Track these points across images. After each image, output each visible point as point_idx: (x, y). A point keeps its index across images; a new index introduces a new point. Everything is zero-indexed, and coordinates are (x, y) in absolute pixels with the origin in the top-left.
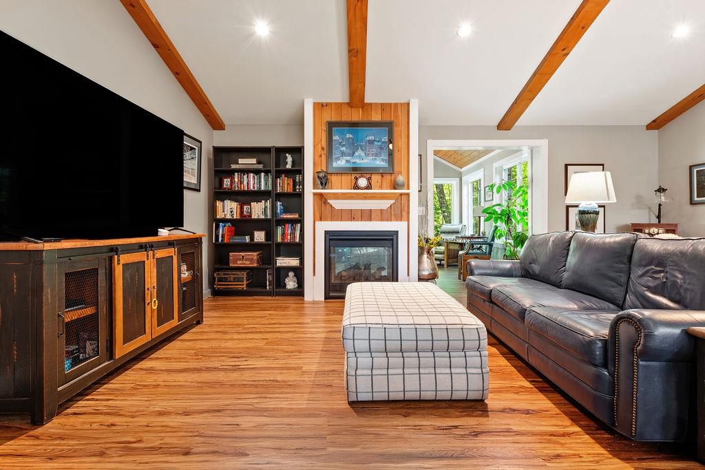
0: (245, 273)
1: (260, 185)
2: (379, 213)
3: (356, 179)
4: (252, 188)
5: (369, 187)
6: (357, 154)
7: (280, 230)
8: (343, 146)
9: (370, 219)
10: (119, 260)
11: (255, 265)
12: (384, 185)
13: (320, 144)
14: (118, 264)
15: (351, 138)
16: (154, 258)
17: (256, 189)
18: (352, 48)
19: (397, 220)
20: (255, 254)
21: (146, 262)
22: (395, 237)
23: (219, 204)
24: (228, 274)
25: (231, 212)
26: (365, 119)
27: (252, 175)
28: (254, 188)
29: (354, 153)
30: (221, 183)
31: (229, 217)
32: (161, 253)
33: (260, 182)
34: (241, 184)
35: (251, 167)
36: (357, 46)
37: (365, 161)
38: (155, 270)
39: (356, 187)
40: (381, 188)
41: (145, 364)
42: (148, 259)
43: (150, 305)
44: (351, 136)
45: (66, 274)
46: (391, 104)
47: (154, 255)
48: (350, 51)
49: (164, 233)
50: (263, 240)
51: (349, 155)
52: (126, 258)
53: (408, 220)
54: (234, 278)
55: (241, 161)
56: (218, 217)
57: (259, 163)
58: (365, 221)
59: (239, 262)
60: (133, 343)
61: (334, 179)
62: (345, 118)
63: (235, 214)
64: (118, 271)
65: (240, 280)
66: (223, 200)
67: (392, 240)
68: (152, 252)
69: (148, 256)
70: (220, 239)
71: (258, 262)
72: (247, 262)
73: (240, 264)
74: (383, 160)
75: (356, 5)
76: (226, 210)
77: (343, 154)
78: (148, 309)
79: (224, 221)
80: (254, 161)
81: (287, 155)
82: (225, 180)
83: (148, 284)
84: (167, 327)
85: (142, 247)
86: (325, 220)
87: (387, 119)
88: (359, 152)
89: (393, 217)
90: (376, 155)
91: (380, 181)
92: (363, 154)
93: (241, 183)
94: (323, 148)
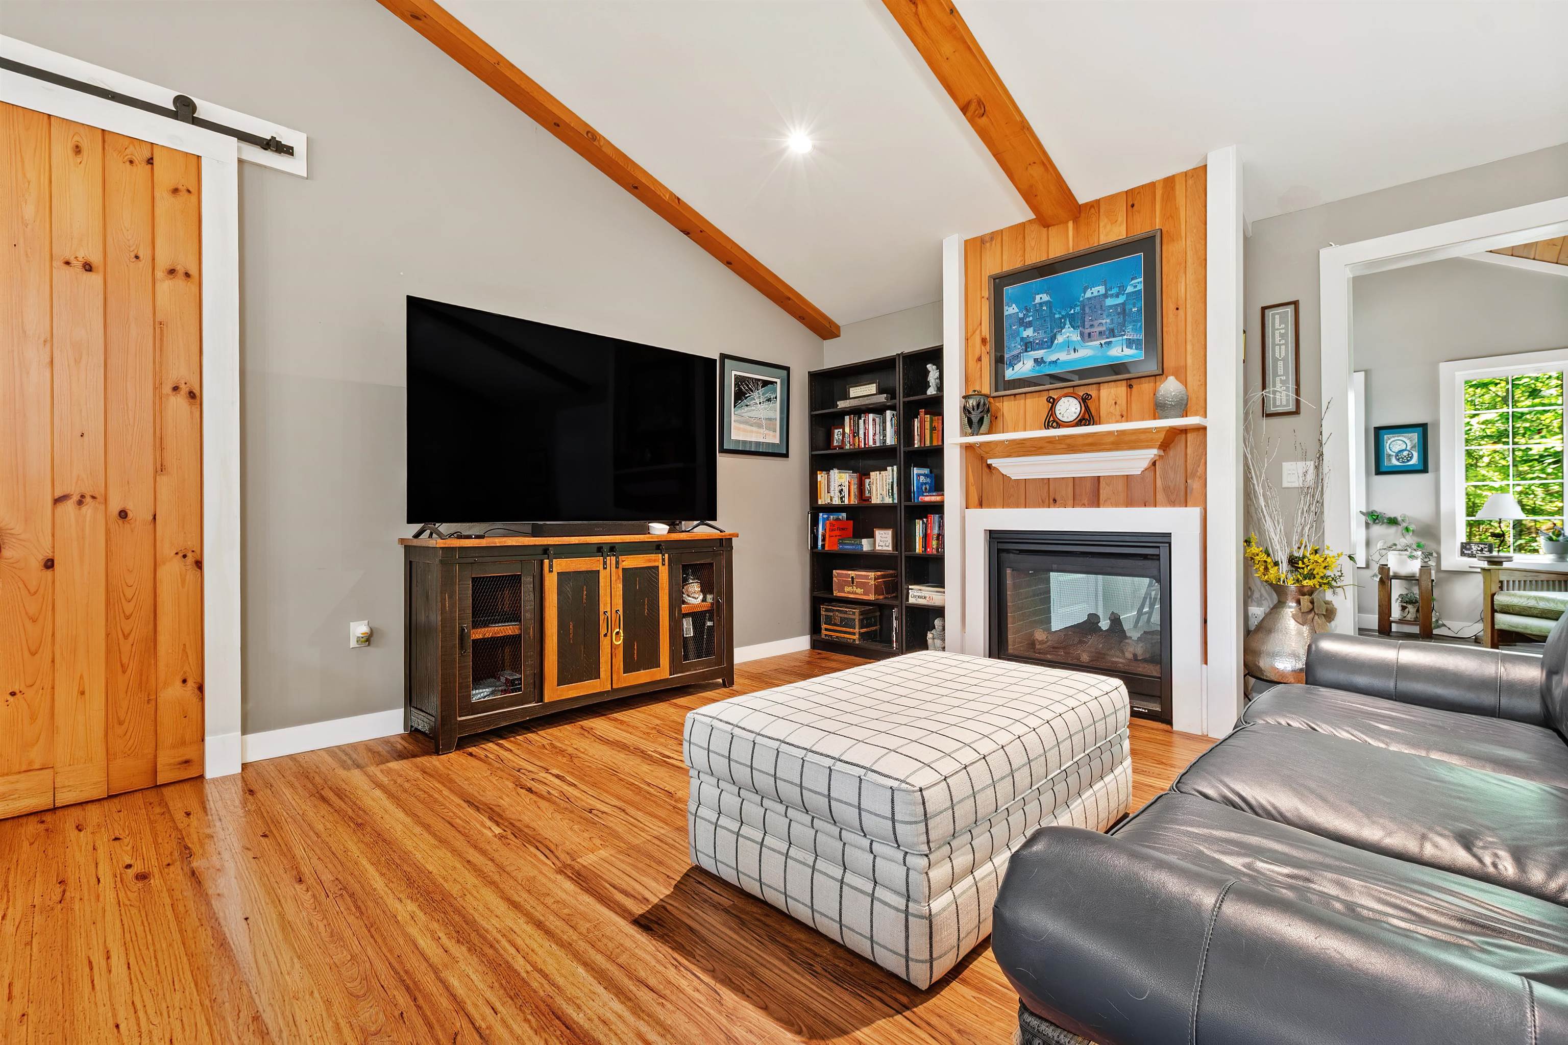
0: (857, 611)
1: (885, 436)
2: (1121, 486)
3: (1053, 402)
4: (871, 443)
5: (1086, 418)
6: (1060, 339)
7: (919, 526)
8: (1029, 324)
9: (1096, 502)
10: (551, 567)
11: (872, 597)
12: (1135, 407)
13: (978, 332)
14: (551, 571)
15: (1046, 303)
16: (617, 567)
17: (878, 445)
18: (964, 101)
19: (1172, 503)
20: (872, 574)
21: (603, 574)
22: (1163, 552)
23: (821, 477)
24: (833, 611)
25: (841, 491)
26: (1084, 246)
27: (871, 416)
28: (875, 442)
29: (1053, 338)
30: (829, 437)
31: (836, 501)
32: (631, 562)
33: (884, 429)
34: (854, 437)
35: (867, 401)
36: (973, 91)
37: (1083, 353)
38: (621, 586)
39: (1052, 421)
40: (1125, 417)
41: (599, 724)
42: (605, 568)
43: (609, 637)
44: (1045, 298)
45: (473, 579)
46: (1152, 185)
47: (617, 563)
48: (964, 109)
49: (659, 529)
50: (890, 549)
51: (1041, 345)
52: (562, 565)
53: (1203, 503)
54: (842, 619)
55: (854, 392)
56: (820, 503)
57: (880, 391)
58: (1084, 505)
59: (847, 589)
60: (575, 688)
61: (1008, 408)
62: (1034, 257)
63: (847, 496)
64: (551, 582)
65: (848, 623)
66: (828, 470)
67: (1157, 557)
68: (613, 558)
69: (605, 563)
70: (820, 543)
71: (877, 591)
72: (859, 591)
73: (851, 592)
74: (1130, 343)
75: (916, 14)
76: (832, 489)
77: (1028, 345)
78: (605, 643)
79: (830, 509)
80: (872, 389)
81: (929, 366)
82: (836, 431)
83: (605, 605)
84: (643, 677)
85: (599, 550)
86: (989, 506)
87: (1141, 229)
88: (1069, 334)
89: (1160, 496)
90: (1112, 333)
91: (1122, 401)
92: (1075, 336)
93: (855, 434)
94: (984, 341)
